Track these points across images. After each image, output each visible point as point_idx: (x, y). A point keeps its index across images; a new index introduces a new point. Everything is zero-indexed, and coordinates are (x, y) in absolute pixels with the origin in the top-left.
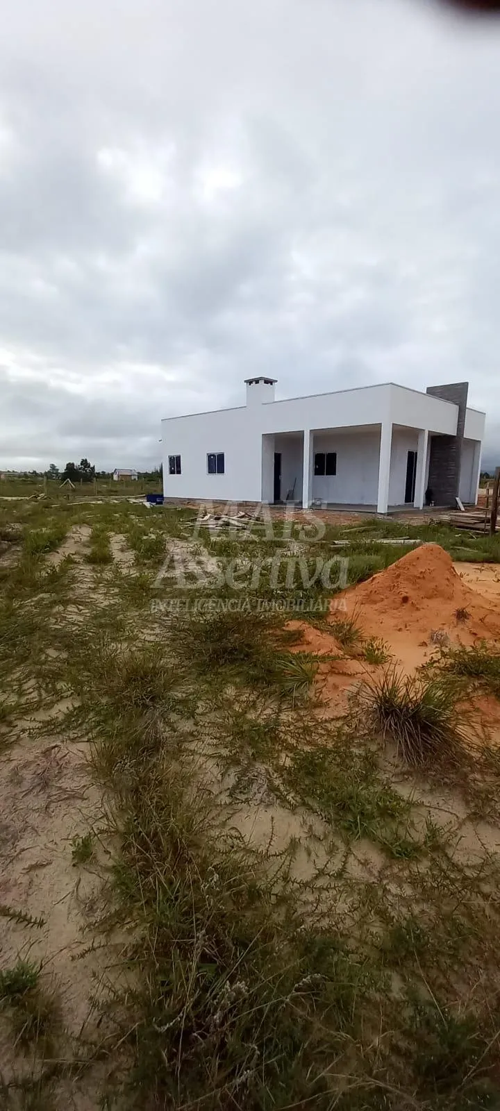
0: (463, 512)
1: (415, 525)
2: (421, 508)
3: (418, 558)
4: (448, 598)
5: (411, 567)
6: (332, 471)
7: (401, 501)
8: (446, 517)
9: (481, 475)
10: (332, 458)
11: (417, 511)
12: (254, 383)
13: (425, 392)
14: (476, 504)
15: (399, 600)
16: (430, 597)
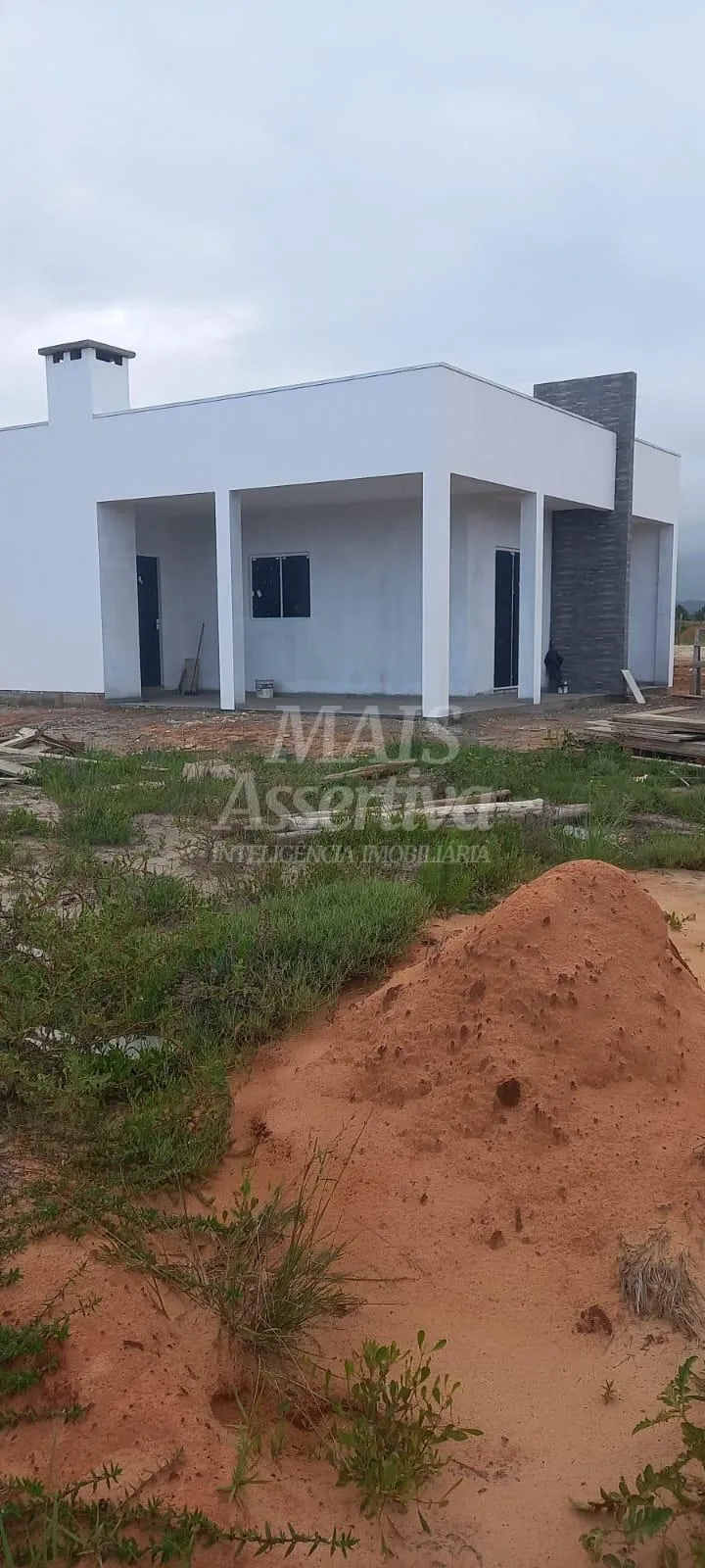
0: (642, 708)
1: (525, 748)
2: (537, 700)
3: (547, 921)
4: (669, 1080)
5: (521, 959)
6: (297, 604)
7: (485, 682)
8: (603, 726)
9: (679, 609)
10: (297, 570)
11: (525, 710)
12: (67, 356)
13: (531, 393)
14: (670, 685)
15: (483, 1097)
16: (600, 1080)
